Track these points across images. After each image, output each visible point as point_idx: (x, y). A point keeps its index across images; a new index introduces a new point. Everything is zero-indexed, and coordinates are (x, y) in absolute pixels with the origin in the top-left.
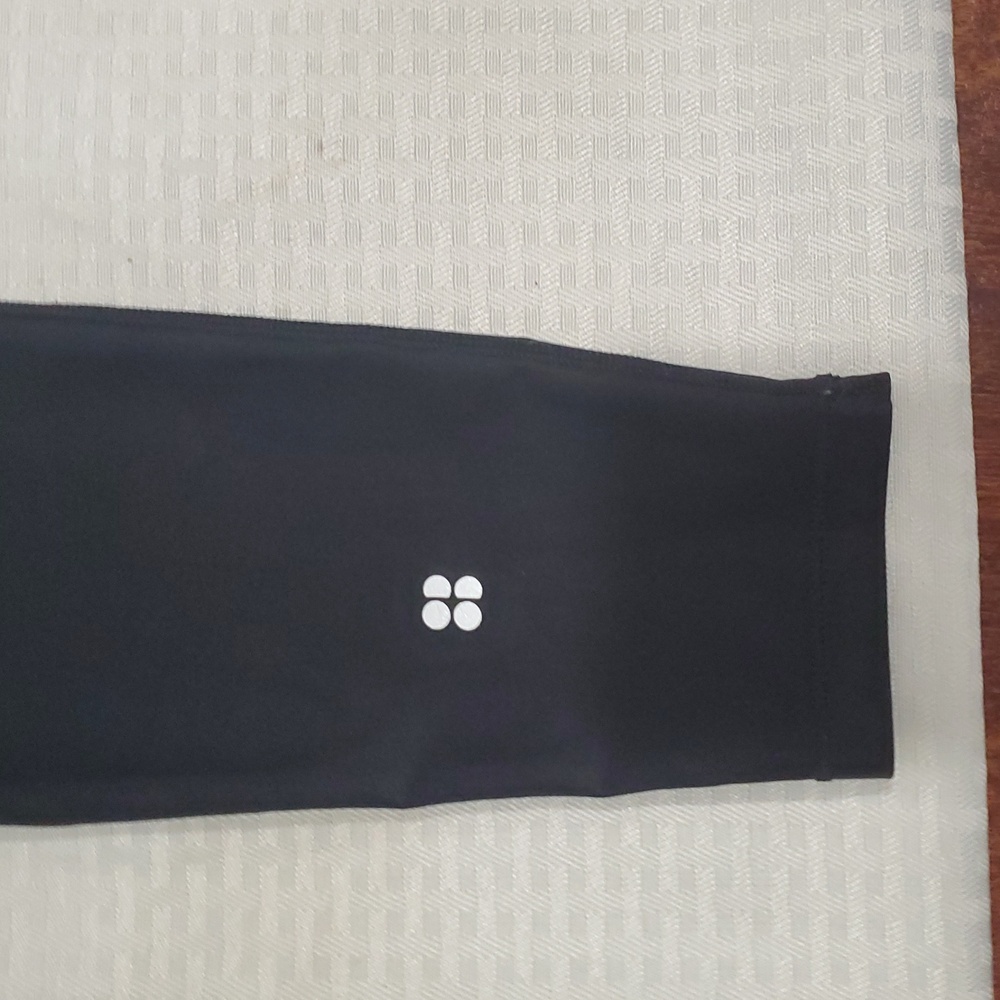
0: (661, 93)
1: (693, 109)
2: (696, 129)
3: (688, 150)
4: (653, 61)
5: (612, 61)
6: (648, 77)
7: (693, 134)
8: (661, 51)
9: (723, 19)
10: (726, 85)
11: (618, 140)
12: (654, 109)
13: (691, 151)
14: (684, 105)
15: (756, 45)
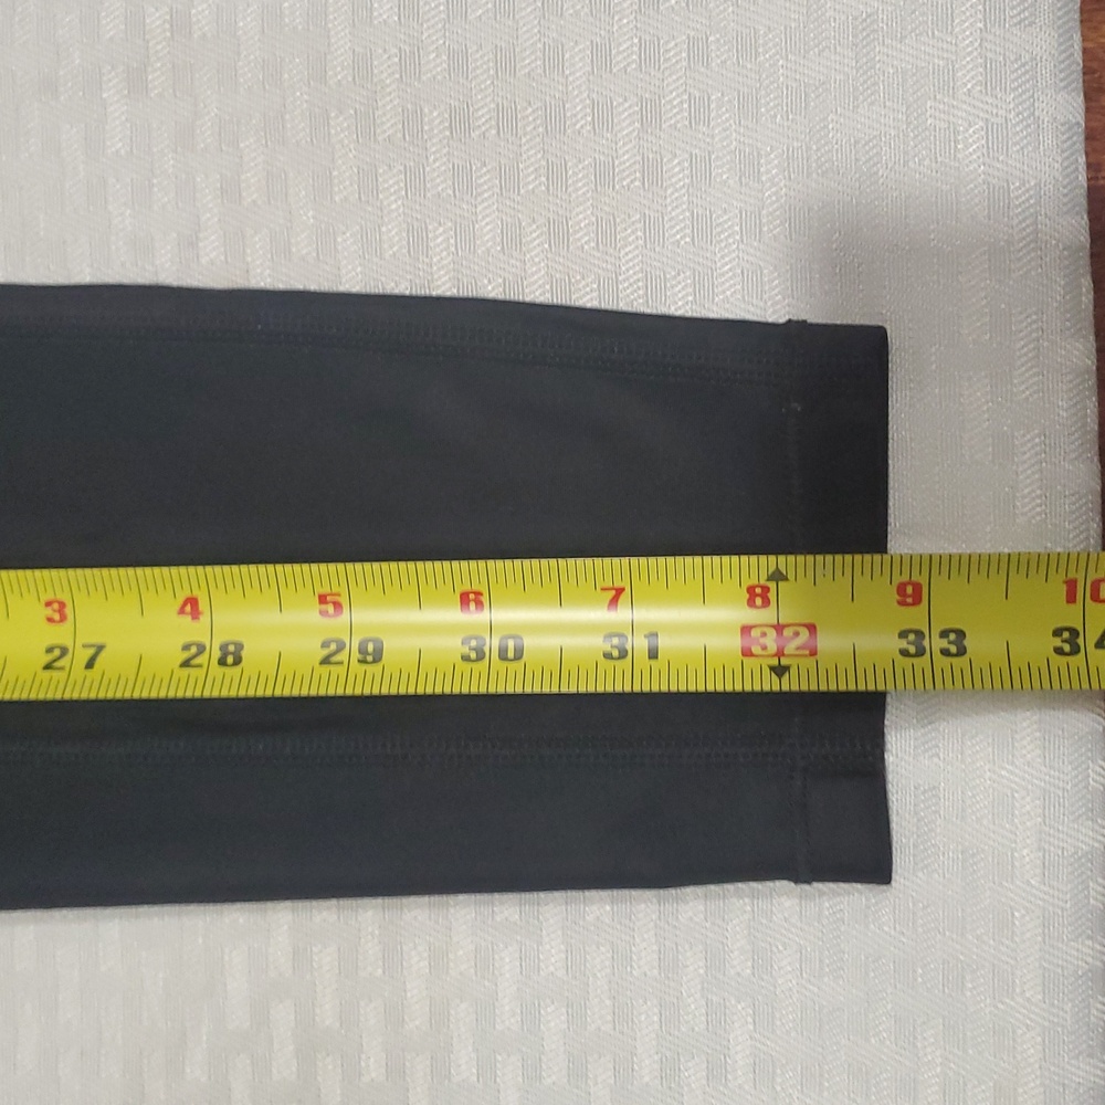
0: (687, 214)
1: (729, 236)
2: (735, 263)
3: (724, 292)
4: (677, 170)
5: (620, 164)
6: (669, 192)
7: (730, 270)
8: (687, 156)
9: (768, 111)
10: (774, 202)
11: (632, 280)
12: (678, 237)
13: (728, 293)
14: (719, 229)
15: (814, 147)
